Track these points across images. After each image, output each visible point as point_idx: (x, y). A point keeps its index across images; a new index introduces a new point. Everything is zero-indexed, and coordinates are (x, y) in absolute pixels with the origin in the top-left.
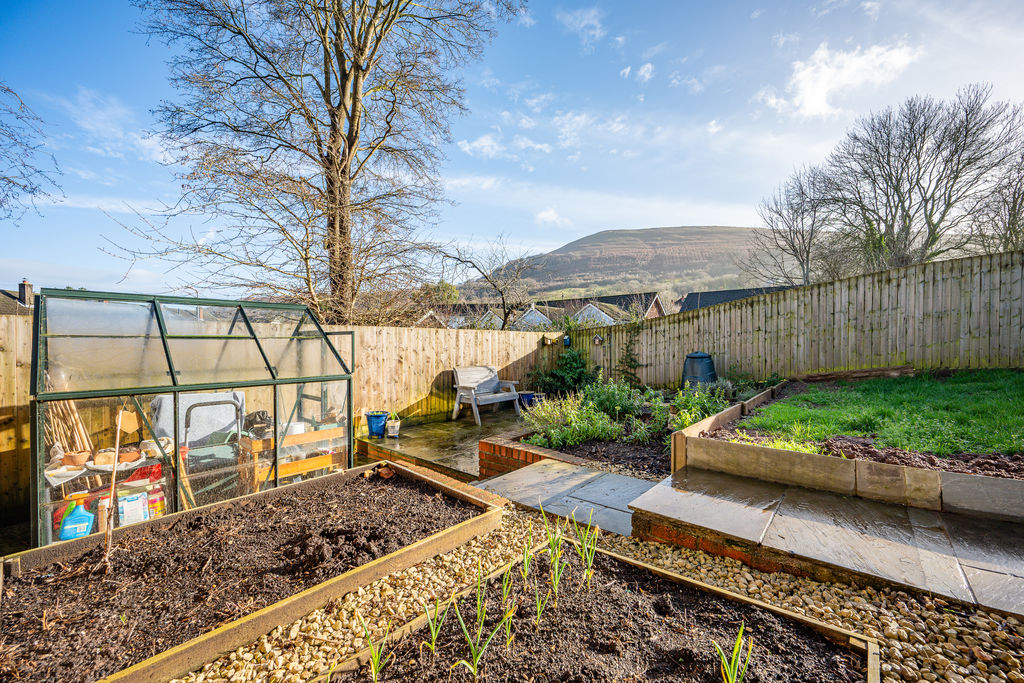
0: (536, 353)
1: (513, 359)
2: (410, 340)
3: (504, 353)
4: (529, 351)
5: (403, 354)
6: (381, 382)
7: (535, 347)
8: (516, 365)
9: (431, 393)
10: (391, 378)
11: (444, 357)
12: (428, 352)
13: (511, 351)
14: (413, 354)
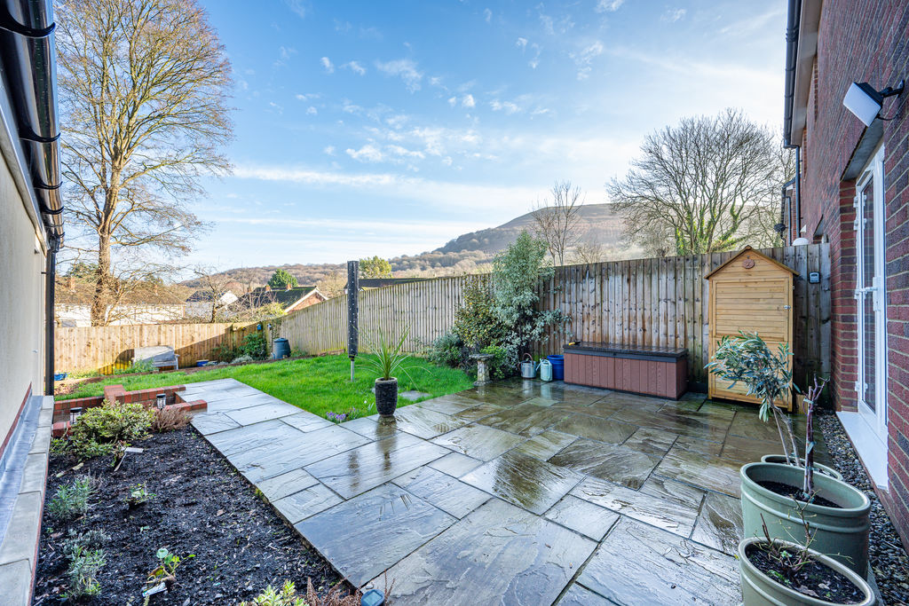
0: (224, 337)
1: (197, 340)
2: (97, 333)
3: (189, 337)
4: (215, 335)
5: (91, 342)
6: (72, 356)
7: (223, 332)
8: (202, 344)
9: (116, 362)
10: (81, 354)
11: (128, 341)
12: (113, 338)
13: (196, 335)
14: (100, 342)
